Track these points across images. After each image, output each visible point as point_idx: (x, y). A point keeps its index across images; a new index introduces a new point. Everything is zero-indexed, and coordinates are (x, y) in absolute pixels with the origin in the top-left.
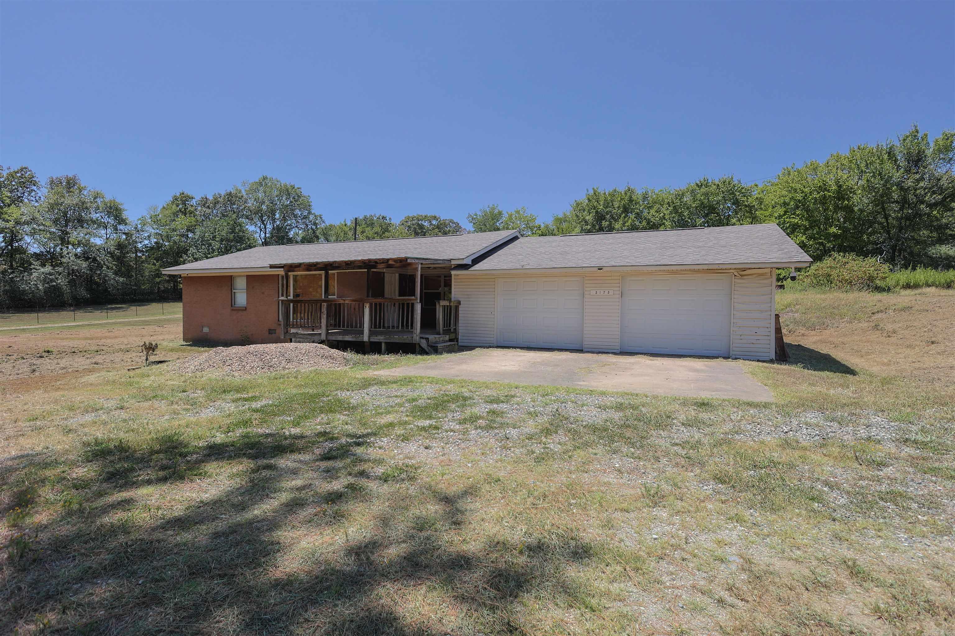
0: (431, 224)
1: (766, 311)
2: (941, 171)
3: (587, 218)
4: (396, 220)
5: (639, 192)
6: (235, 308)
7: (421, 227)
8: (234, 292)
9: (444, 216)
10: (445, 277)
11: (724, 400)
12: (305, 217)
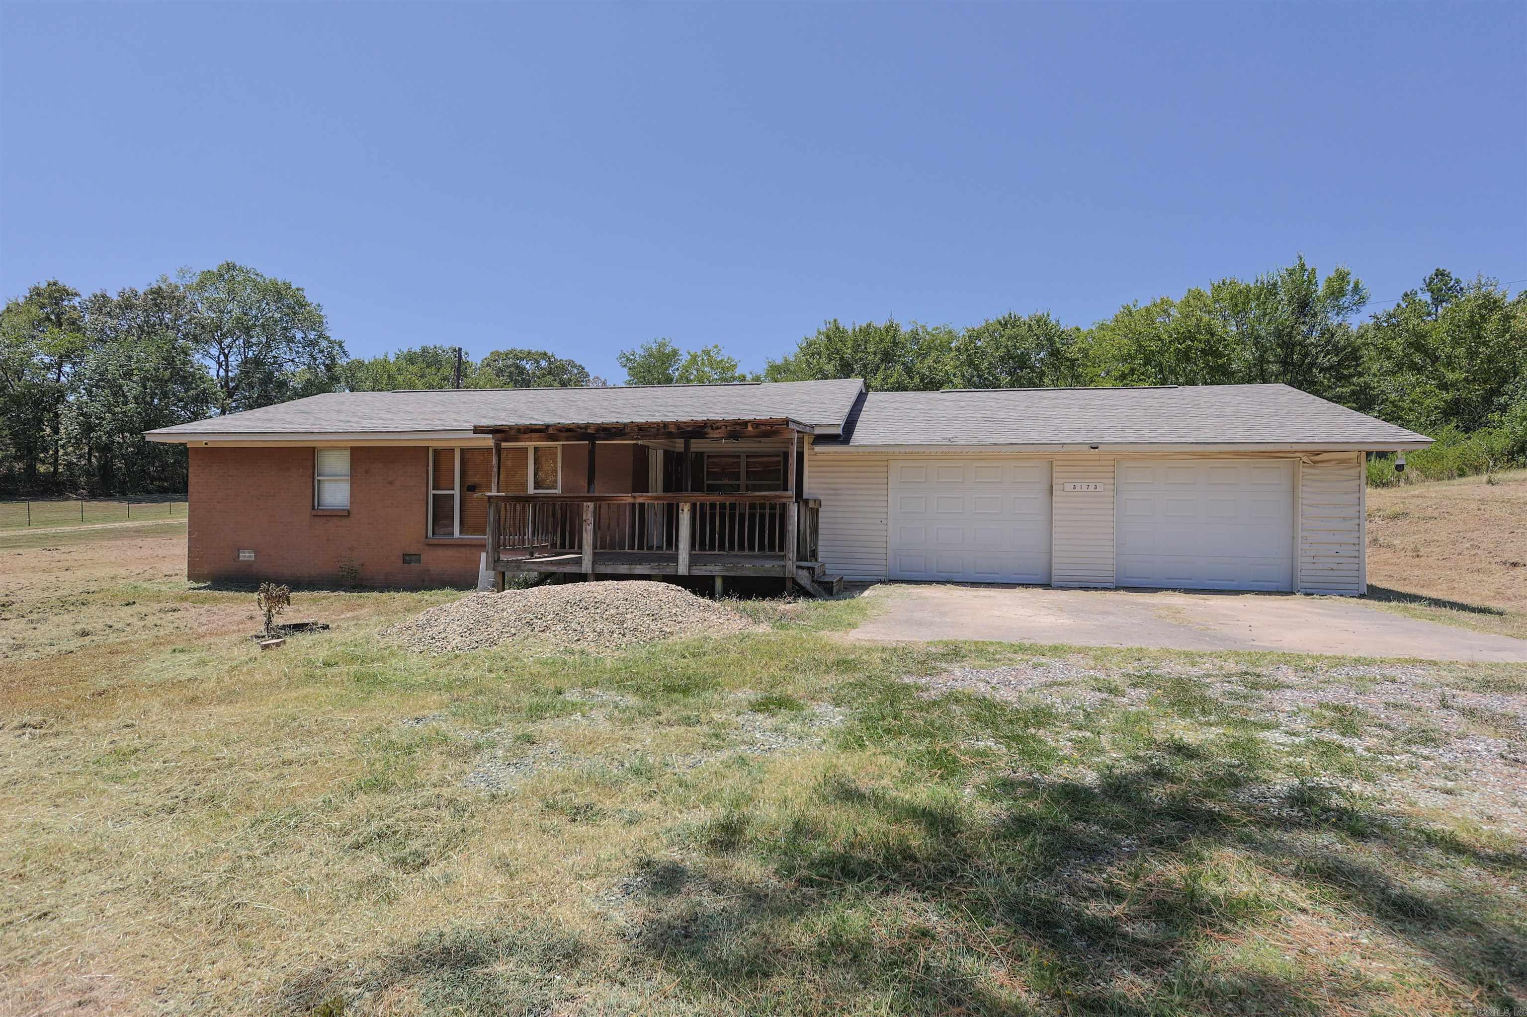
0: (539, 367)
1: (1352, 519)
2: (1334, 320)
3: (826, 367)
4: (476, 357)
5: (905, 329)
6: (320, 513)
7: (521, 371)
8: (319, 481)
9: (561, 354)
10: (747, 456)
11: (1508, 664)
12: (313, 344)
